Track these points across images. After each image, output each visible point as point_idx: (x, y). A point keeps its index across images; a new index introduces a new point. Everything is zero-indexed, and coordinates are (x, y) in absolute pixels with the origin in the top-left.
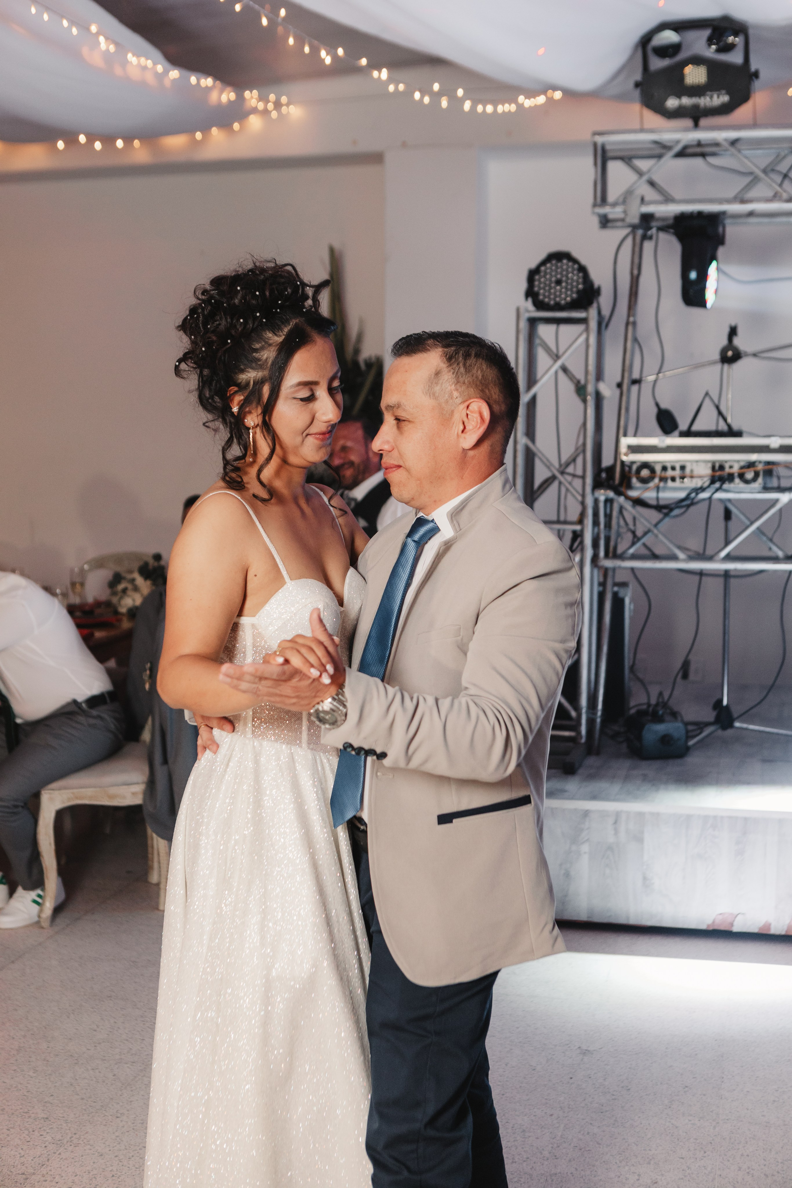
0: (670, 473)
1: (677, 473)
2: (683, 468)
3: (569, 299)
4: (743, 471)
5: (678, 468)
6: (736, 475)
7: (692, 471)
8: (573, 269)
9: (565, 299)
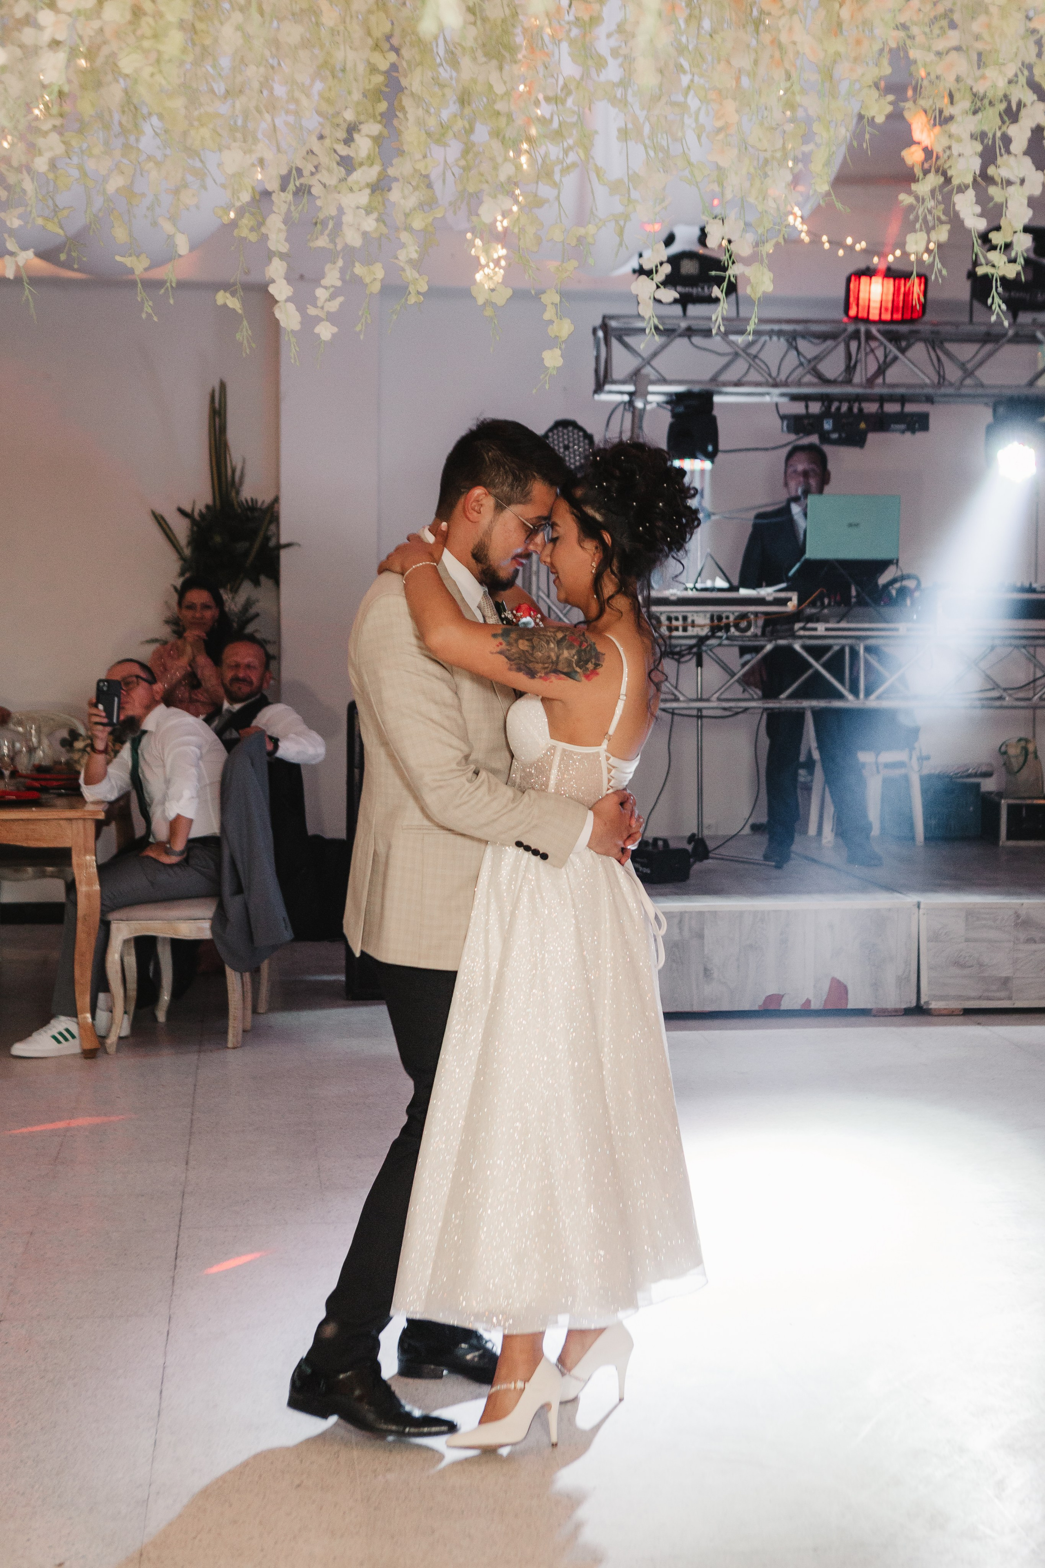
0: (674, 623)
1: (680, 623)
2: (685, 618)
3: (578, 464)
4: (737, 621)
5: (681, 619)
6: (732, 624)
7: (693, 622)
8: (579, 436)
9: (574, 464)
